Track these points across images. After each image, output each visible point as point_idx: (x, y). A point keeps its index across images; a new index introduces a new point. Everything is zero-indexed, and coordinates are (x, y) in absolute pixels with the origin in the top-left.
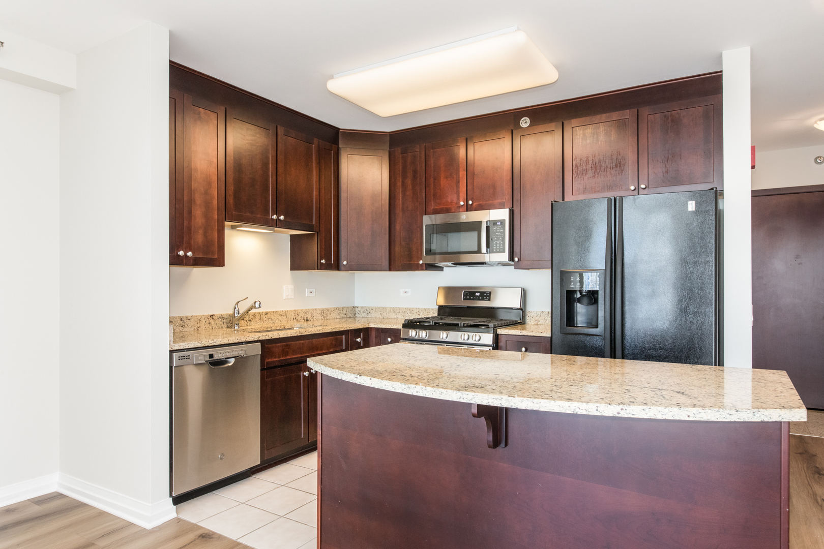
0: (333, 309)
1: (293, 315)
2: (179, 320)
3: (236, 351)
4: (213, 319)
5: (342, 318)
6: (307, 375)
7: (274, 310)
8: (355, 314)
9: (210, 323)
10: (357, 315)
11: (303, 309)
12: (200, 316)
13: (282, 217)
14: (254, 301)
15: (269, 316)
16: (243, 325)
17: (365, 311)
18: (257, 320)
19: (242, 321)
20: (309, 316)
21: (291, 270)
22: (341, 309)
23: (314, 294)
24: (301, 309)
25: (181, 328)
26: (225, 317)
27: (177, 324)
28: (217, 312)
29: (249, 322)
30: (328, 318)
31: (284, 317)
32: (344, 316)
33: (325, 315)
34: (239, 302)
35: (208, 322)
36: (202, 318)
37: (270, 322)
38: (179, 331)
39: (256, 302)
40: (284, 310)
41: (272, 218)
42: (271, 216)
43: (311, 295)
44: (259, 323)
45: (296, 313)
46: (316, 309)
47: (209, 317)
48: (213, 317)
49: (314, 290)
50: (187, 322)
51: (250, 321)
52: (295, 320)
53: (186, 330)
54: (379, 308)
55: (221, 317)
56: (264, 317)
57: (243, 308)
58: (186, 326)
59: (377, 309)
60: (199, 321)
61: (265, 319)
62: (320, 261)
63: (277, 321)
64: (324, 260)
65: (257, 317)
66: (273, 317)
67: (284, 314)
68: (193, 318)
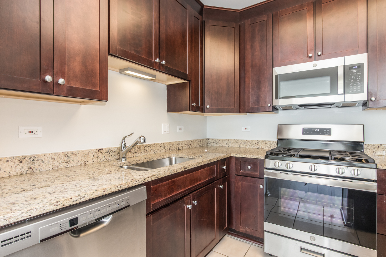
0: (195, 141)
1: (169, 146)
2: (63, 156)
3: (115, 204)
4: (101, 153)
5: (200, 147)
6: (190, 208)
7: (155, 143)
8: (207, 144)
9: (98, 157)
10: (209, 145)
11: (176, 141)
12: (87, 151)
13: (164, 62)
14: (139, 136)
15: (151, 147)
16: (130, 157)
17: (215, 142)
18: (142, 151)
19: (129, 153)
20: (180, 146)
21: (167, 112)
22: (200, 140)
23: (183, 130)
24: (174, 141)
25: (66, 165)
26: (114, 151)
27: (61, 160)
28: (105, 146)
29: (135, 154)
30: (192, 147)
31: (162, 148)
32: (201, 145)
33: (190, 145)
34: (125, 137)
35: (96, 156)
36: (90, 153)
37: (152, 152)
38: (63, 167)
39: (140, 137)
40: (162, 142)
41: (155, 62)
42: (155, 60)
43: (181, 131)
44: (143, 154)
45: (171, 144)
46: (184, 141)
47: (97, 152)
48: (102, 151)
49: (183, 127)
50: (73, 157)
51: (136, 152)
52: (170, 150)
53: (72, 165)
54: (225, 140)
55: (110, 151)
56: (147, 149)
57: (129, 143)
58: (72, 161)
59: (223, 141)
60: (86, 156)
61: (148, 150)
62: (192, 104)
63: (158, 151)
64: (194, 103)
65: (142, 149)
66: (154, 149)
67: (163, 146)
68: (80, 154)
